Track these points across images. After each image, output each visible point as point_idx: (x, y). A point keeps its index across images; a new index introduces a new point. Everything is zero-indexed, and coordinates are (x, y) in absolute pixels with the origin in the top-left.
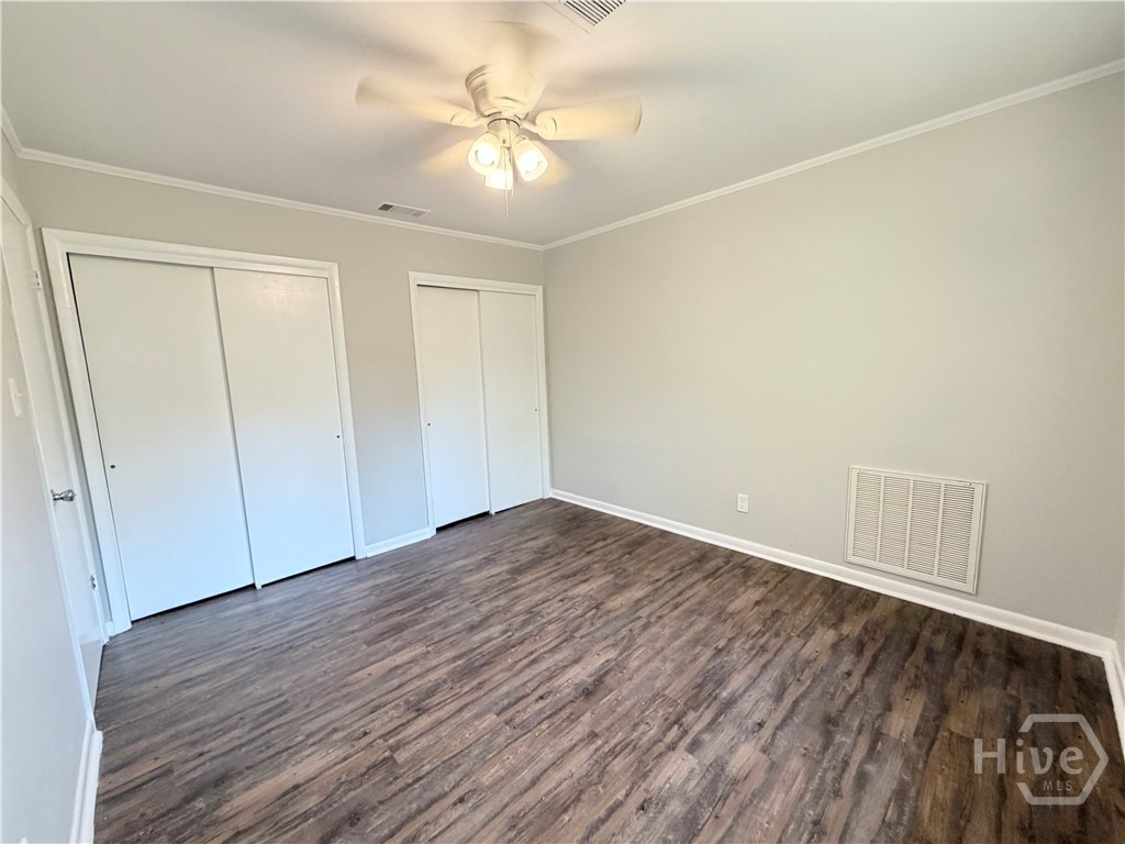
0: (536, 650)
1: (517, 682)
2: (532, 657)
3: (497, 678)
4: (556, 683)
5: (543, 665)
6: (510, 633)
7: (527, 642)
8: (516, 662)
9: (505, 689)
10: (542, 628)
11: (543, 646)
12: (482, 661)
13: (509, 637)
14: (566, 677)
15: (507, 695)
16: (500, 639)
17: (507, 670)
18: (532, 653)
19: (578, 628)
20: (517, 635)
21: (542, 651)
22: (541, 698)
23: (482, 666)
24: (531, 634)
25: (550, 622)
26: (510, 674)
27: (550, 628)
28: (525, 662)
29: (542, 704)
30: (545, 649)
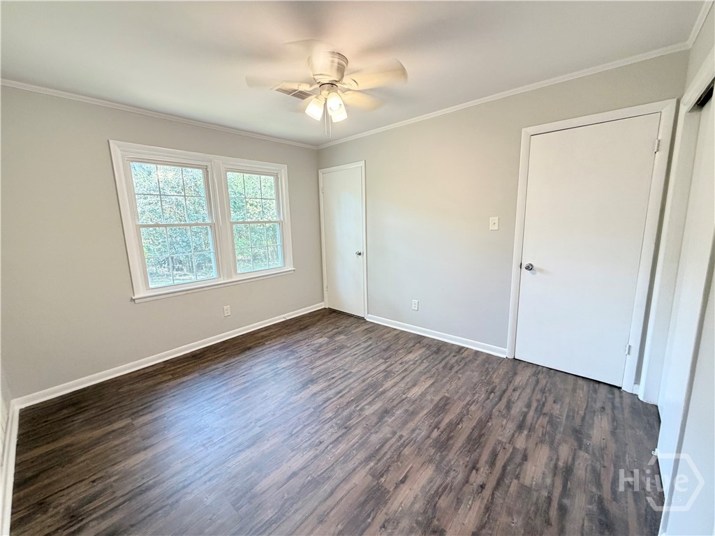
0: (338, 399)
1: (346, 384)
2: (340, 395)
3: (356, 384)
4: (326, 384)
5: (333, 391)
6: (358, 409)
7: (345, 404)
8: (349, 392)
9: (351, 381)
10: (337, 414)
11: (334, 402)
12: (368, 391)
13: (358, 406)
14: (321, 387)
15: (349, 378)
16: (363, 404)
17: (353, 388)
18: (340, 397)
19: (311, 415)
20: (353, 408)
21: (335, 399)
22: (333, 378)
23: (367, 389)
24: (344, 409)
25: (331, 419)
26: (352, 386)
27: (330, 415)
28: (344, 392)
29: (333, 376)
30: (333, 400)
